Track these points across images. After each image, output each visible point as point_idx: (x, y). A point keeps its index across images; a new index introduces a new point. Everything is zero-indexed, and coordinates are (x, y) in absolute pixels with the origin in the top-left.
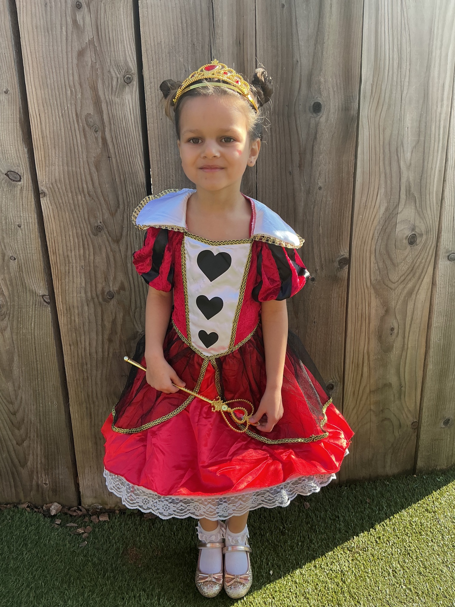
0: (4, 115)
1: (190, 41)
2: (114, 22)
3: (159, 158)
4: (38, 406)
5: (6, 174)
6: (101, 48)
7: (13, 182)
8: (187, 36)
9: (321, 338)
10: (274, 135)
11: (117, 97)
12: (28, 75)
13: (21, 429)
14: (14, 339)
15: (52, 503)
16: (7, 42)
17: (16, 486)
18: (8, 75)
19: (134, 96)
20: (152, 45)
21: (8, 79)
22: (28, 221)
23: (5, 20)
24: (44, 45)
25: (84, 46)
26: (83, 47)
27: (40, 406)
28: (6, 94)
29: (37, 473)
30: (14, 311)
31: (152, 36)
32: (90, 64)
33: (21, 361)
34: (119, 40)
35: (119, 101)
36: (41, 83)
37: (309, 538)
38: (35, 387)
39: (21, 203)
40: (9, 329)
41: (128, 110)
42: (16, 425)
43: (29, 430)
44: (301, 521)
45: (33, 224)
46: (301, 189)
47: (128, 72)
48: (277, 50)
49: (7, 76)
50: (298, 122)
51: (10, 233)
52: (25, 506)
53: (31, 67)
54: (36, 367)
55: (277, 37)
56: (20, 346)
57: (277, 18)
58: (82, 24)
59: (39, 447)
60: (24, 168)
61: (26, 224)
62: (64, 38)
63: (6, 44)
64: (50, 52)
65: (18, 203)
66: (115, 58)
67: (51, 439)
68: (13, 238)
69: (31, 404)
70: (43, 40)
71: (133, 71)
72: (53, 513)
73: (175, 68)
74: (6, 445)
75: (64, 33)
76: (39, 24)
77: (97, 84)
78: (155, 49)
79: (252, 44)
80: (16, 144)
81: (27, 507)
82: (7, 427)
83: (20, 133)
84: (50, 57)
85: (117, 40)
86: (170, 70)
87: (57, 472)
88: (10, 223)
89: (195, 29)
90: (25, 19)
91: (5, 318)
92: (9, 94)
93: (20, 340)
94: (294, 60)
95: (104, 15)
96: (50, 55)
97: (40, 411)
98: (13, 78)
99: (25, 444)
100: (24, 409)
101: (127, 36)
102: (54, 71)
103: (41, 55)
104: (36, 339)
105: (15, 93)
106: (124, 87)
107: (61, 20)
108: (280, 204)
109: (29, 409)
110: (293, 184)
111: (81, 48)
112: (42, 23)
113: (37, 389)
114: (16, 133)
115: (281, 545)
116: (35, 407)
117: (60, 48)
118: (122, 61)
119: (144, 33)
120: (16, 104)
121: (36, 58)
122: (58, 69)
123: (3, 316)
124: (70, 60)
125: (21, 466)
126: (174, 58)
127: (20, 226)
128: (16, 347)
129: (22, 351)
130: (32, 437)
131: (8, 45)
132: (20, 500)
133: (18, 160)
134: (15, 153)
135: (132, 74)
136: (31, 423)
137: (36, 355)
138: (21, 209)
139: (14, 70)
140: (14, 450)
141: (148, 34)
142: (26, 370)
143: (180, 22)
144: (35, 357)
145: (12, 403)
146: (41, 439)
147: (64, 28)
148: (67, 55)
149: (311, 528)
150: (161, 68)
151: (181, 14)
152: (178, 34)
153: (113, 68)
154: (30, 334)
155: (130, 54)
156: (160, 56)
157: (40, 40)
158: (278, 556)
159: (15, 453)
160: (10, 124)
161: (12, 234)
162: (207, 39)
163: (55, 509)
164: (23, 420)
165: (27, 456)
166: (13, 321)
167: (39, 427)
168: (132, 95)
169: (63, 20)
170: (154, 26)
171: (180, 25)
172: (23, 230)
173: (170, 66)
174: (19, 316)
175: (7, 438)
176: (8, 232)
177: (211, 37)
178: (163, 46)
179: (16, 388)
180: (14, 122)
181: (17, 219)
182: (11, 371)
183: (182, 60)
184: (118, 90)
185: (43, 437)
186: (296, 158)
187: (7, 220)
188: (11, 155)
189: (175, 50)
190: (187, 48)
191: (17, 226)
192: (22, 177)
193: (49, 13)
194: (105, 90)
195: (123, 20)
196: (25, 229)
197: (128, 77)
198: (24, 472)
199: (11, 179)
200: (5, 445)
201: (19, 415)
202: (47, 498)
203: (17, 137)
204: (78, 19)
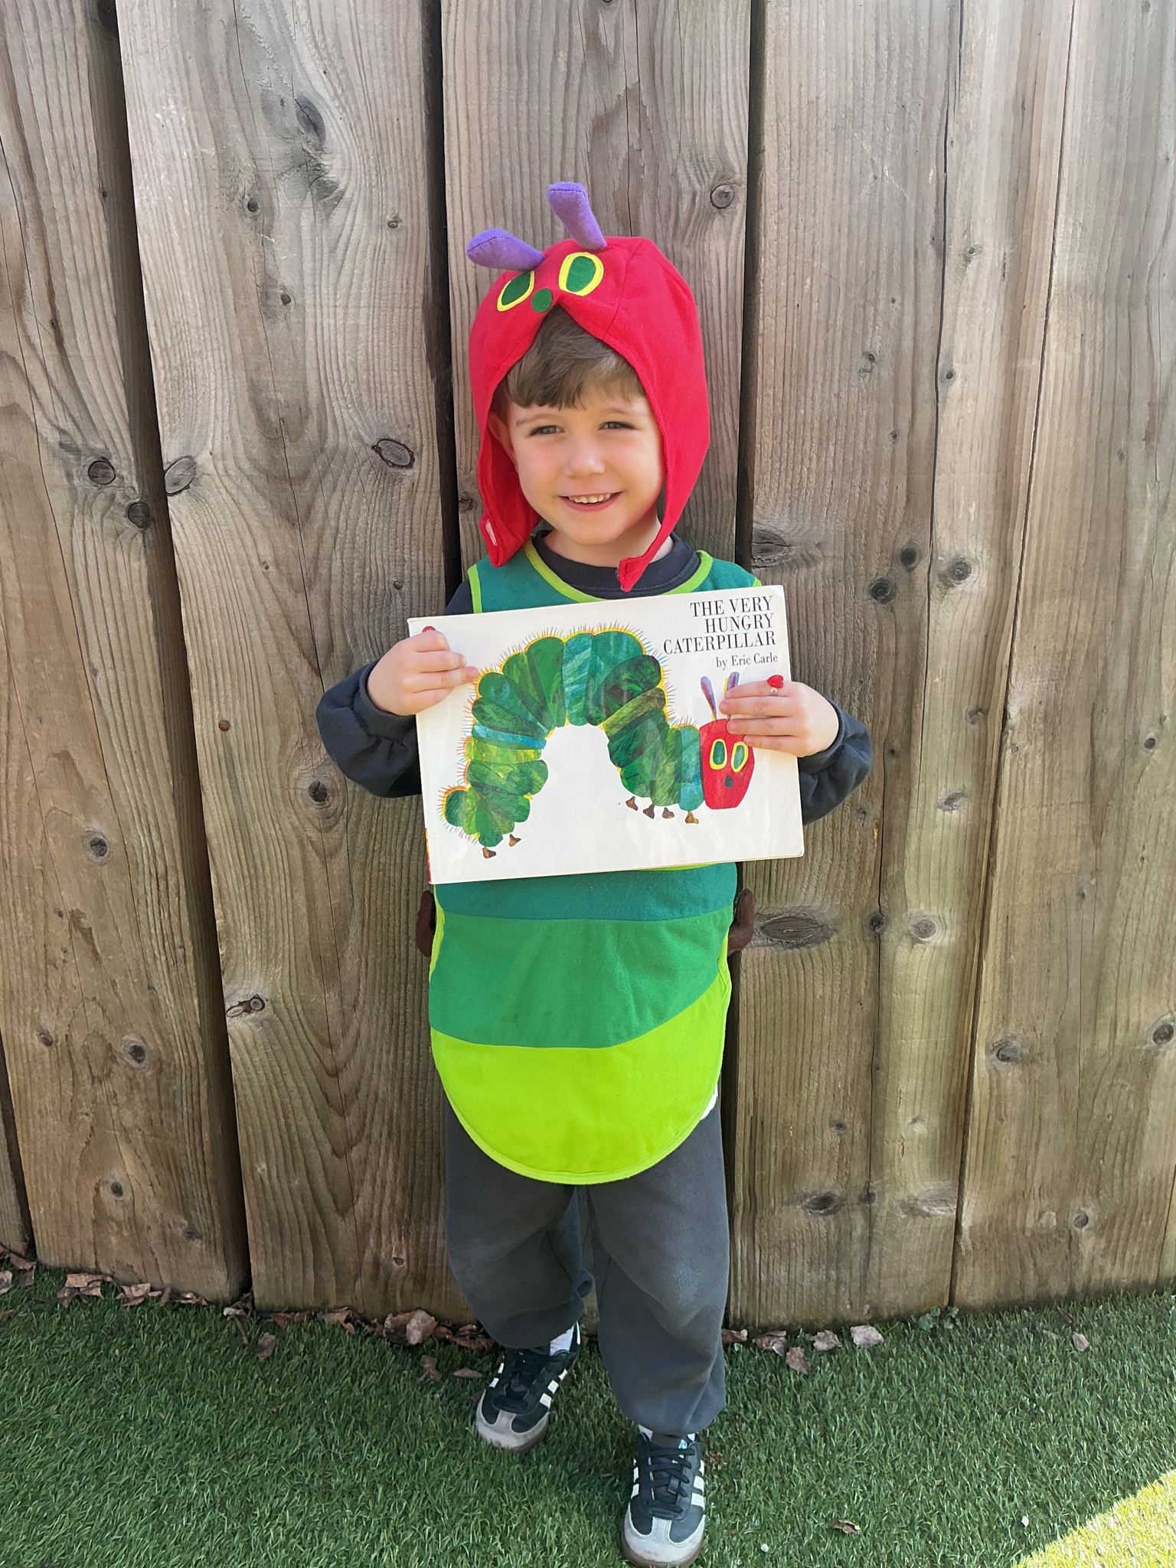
0: (380, 289)
1: (893, 97)
2: (697, 39)
3: (780, 409)
4: (400, 1056)
5: (373, 447)
6: (657, 111)
7: (391, 470)
8: (888, 83)
9: (1154, 903)
10: (1088, 353)
11: (688, 246)
12: (456, 178)
13: (349, 1114)
14: (354, 879)
15: (410, 1310)
16: (406, 88)
17: (317, 1265)
18: (400, 178)
19: (732, 244)
20: (795, 104)
21: (401, 187)
22: (422, 573)
23: (407, 31)
24: (504, 97)
25: (612, 103)
26: (608, 106)
27: (404, 1054)
28: (393, 230)
29: (379, 1230)
30: (361, 806)
31: (795, 82)
32: (623, 156)
33: (368, 937)
34: (709, 91)
35: (691, 256)
36: (488, 203)
37: (1104, 1429)
38: (396, 1005)
39: (408, 526)
40: (343, 852)
41: (714, 281)
42: (334, 1105)
43: (369, 1116)
44: (1074, 1382)
45: (435, 580)
46: (1144, 499)
47: (723, 177)
48: (1118, 127)
49: (398, 180)
50: (1154, 321)
51: (372, 603)
52: (340, 1317)
53: (464, 159)
54: (404, 955)
55: (1121, 91)
56: (369, 900)
57: (1126, 39)
58: (611, 43)
59: (391, 1162)
60: (424, 432)
61: (415, 580)
62: (561, 82)
63: (403, 95)
64: (518, 118)
65: (400, 526)
66: (693, 137)
67: (424, 1143)
68: (377, 616)
69: (381, 1050)
70: (505, 85)
71: (737, 176)
72: (415, 1337)
73: (847, 168)
74: (304, 1154)
75: (563, 68)
76: (495, 41)
77: (637, 211)
78: (800, 118)
79: (1055, 110)
80: (409, 368)
81: (347, 1321)
82: (312, 1108)
83: (421, 337)
84: (519, 133)
85: (702, 91)
86: (835, 174)
87: (432, 1232)
88: (374, 577)
89: (911, 65)
90: (460, 28)
91: (337, 823)
92: (400, 230)
93: (370, 882)
94: (1161, 155)
95: (674, 22)
96: (518, 126)
97: (403, 1070)
98: (414, 186)
99: (355, 1154)
100: (363, 1062)
101: (730, 78)
102: (526, 169)
103: (495, 126)
104: (412, 879)
105: (416, 229)
106: (709, 217)
107: (557, 31)
108: (1085, 538)
109: (376, 1063)
110: (1127, 483)
111: (602, 109)
112: (504, 40)
113: (402, 1012)
114: (409, 338)
115: (1034, 1447)
116: (392, 1056)
117: (547, 108)
118: (711, 148)
119: (776, 74)
120: (417, 259)
121: (481, 135)
122: (536, 165)
123: (332, 820)
124: (571, 143)
125: (337, 1210)
126: (849, 141)
127: (398, 588)
128: (357, 900)
129: (373, 909)
130: (376, 1135)
131: (410, 97)
132: (327, 1302)
133: (410, 409)
134: (403, 391)
135: (735, 183)
136: (376, 1100)
137: (407, 923)
138: (407, 542)
139: (419, 165)
140: (325, 1170)
141: (786, 75)
142: (378, 961)
143: (871, 45)
144: (403, 928)
145: (331, 1046)
146: (399, 1142)
147: (562, 55)
148: (565, 126)
149: (1104, 1402)
150: (811, 167)
151: (877, 24)
152: (865, 79)
153: (685, 167)
154: (398, 868)
155: (735, 130)
156: (813, 134)
157: (495, 84)
158: (1033, 1477)
159: (326, 1176)
160: (396, 310)
161: (375, 606)
162: (940, 94)
163: (419, 1329)
164: (357, 1091)
165: (356, 1187)
166: (357, 832)
167: (395, 1111)
168: (728, 240)
169: (562, 32)
170: (805, 54)
171: (872, 53)
172: (407, 596)
173: (835, 164)
174: (375, 822)
175: (308, 1135)
176: (365, 601)
177: (952, 88)
178: (823, 108)
179: (345, 1007)
180: (407, 307)
181: (392, 567)
182: (338, 962)
183: (868, 148)
184: (691, 227)
185: (403, 1139)
186: (1141, 416)
187: (367, 570)
188: (391, 396)
189: (853, 121)
190: (885, 117)
191: (391, 586)
192: (416, 457)
193: (525, 15)
194: (658, 225)
195: (722, 34)
196: (411, 595)
197: (723, 192)
198: (345, 1229)
199: (387, 462)
200: (301, 1156)
201: (347, 1079)
202: (398, 1298)
203: (413, 347)
204: (602, 31)
